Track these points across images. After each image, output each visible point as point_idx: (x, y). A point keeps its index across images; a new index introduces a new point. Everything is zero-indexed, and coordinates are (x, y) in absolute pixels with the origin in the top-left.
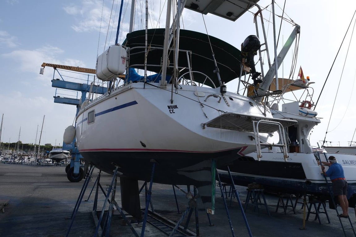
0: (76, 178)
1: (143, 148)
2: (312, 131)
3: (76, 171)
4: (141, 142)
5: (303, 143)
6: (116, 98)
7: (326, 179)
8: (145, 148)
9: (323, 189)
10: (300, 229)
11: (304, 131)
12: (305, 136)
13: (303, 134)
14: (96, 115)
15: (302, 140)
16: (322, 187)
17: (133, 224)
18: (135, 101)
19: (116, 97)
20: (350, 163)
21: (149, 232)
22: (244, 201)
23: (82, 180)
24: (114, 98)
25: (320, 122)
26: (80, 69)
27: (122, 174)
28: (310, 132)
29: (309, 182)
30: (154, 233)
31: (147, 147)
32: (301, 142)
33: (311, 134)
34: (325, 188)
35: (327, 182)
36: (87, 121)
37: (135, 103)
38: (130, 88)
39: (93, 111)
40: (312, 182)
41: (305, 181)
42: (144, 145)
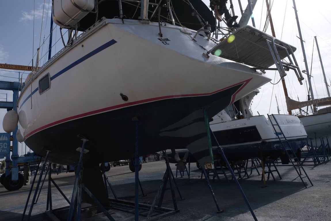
0: (15, 186)
1: (123, 102)
2: (253, 102)
3: (15, 177)
4: (121, 95)
5: (246, 113)
6: (83, 46)
7: (278, 137)
8: (126, 102)
9: (277, 147)
10: (262, 187)
11: (246, 102)
12: (247, 106)
13: (246, 105)
14: (52, 78)
15: (245, 110)
16: (276, 145)
17: (99, 214)
18: (113, 40)
19: (83, 43)
20: (291, 122)
21: (120, 217)
22: (199, 177)
23: (22, 187)
24: (80, 46)
25: (259, 92)
26: (9, 66)
27: (88, 151)
28: (252, 103)
29: (264, 143)
30: (127, 217)
31: (130, 100)
32: (245, 112)
33: (251, 104)
34: (278, 145)
35: (280, 139)
36: (38, 92)
37: (113, 42)
38: (104, 24)
39: (47, 75)
40: (267, 141)
41: (260, 142)
42: (125, 98)
